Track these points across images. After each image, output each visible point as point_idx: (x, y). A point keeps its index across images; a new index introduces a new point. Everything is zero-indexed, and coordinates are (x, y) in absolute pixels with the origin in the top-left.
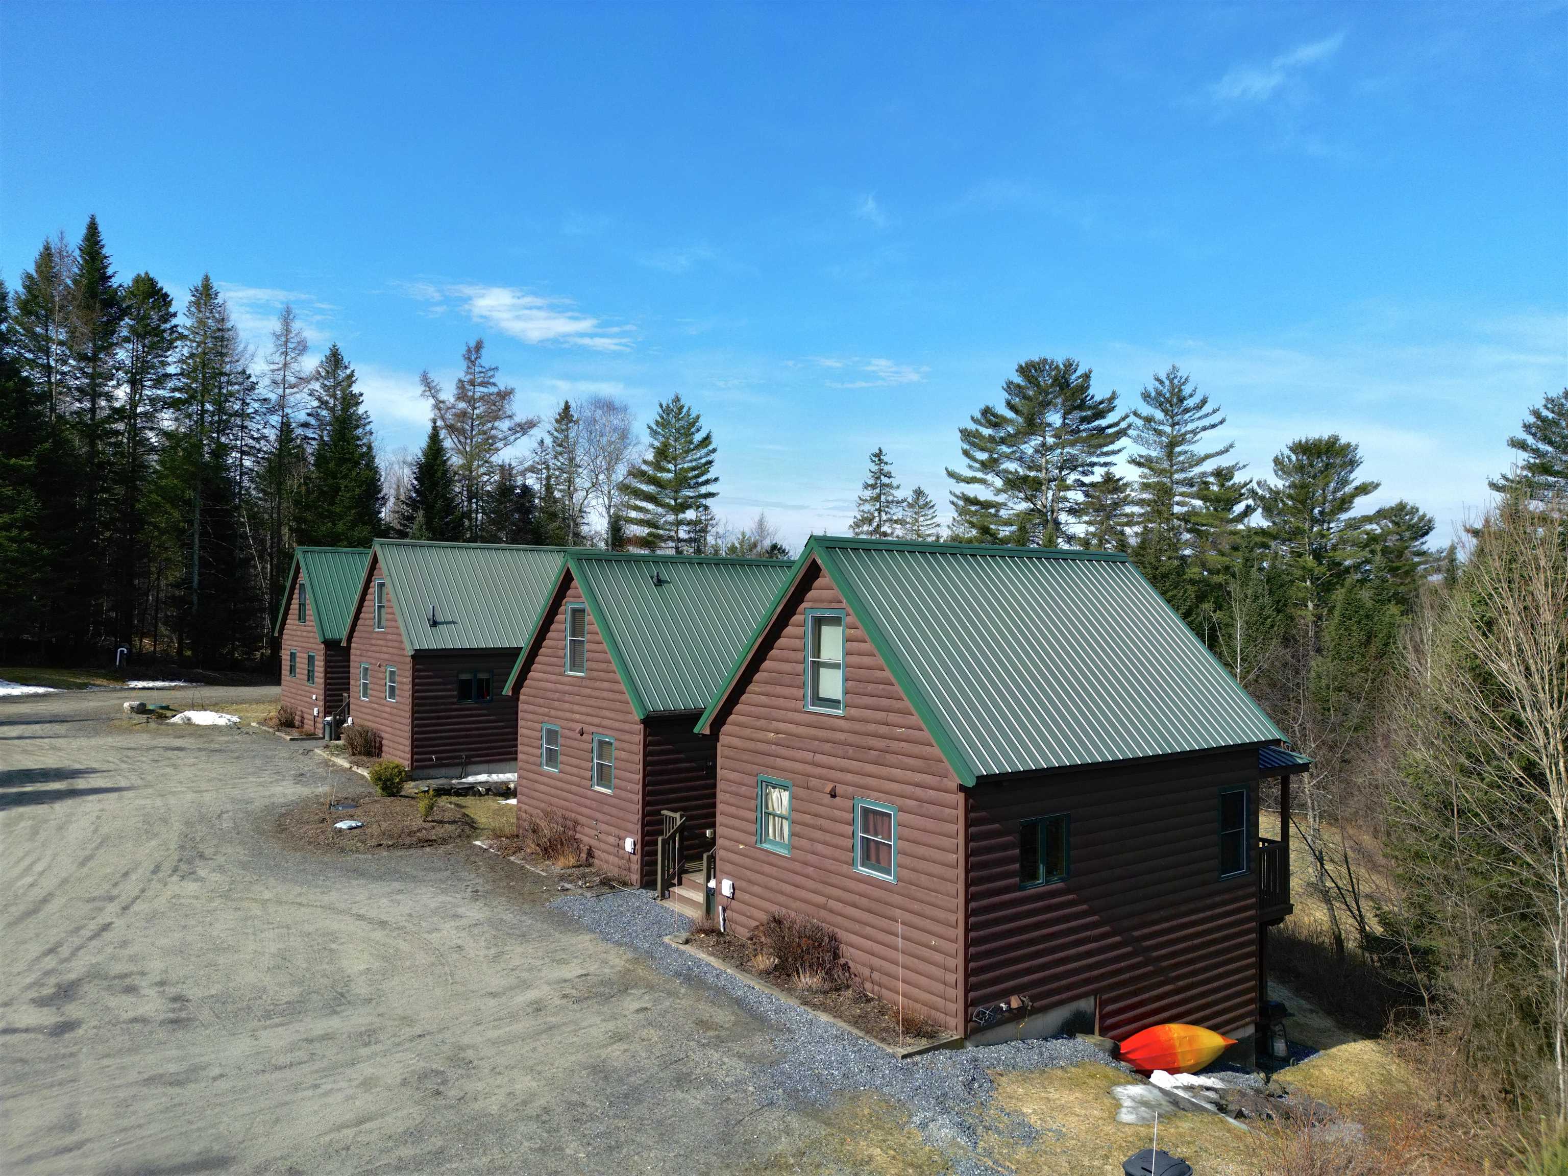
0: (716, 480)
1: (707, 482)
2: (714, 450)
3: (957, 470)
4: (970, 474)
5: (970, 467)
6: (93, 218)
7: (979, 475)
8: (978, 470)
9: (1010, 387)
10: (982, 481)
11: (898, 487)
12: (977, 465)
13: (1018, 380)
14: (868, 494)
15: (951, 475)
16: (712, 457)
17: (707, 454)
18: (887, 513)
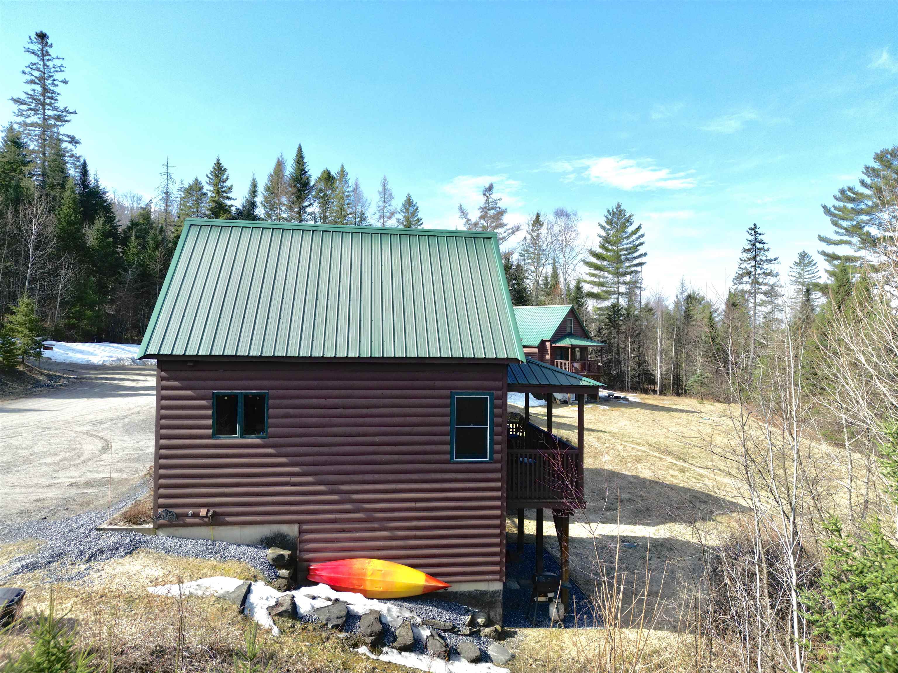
0: (645, 254)
1: (640, 256)
2: (642, 236)
3: (828, 236)
4: (838, 238)
5: (837, 233)
6: (300, 145)
7: (845, 238)
8: (842, 235)
9: (870, 171)
10: (848, 243)
11: (768, 249)
12: (843, 231)
13: (876, 165)
14: (746, 256)
15: (821, 239)
16: (641, 240)
17: (639, 238)
18: (761, 269)
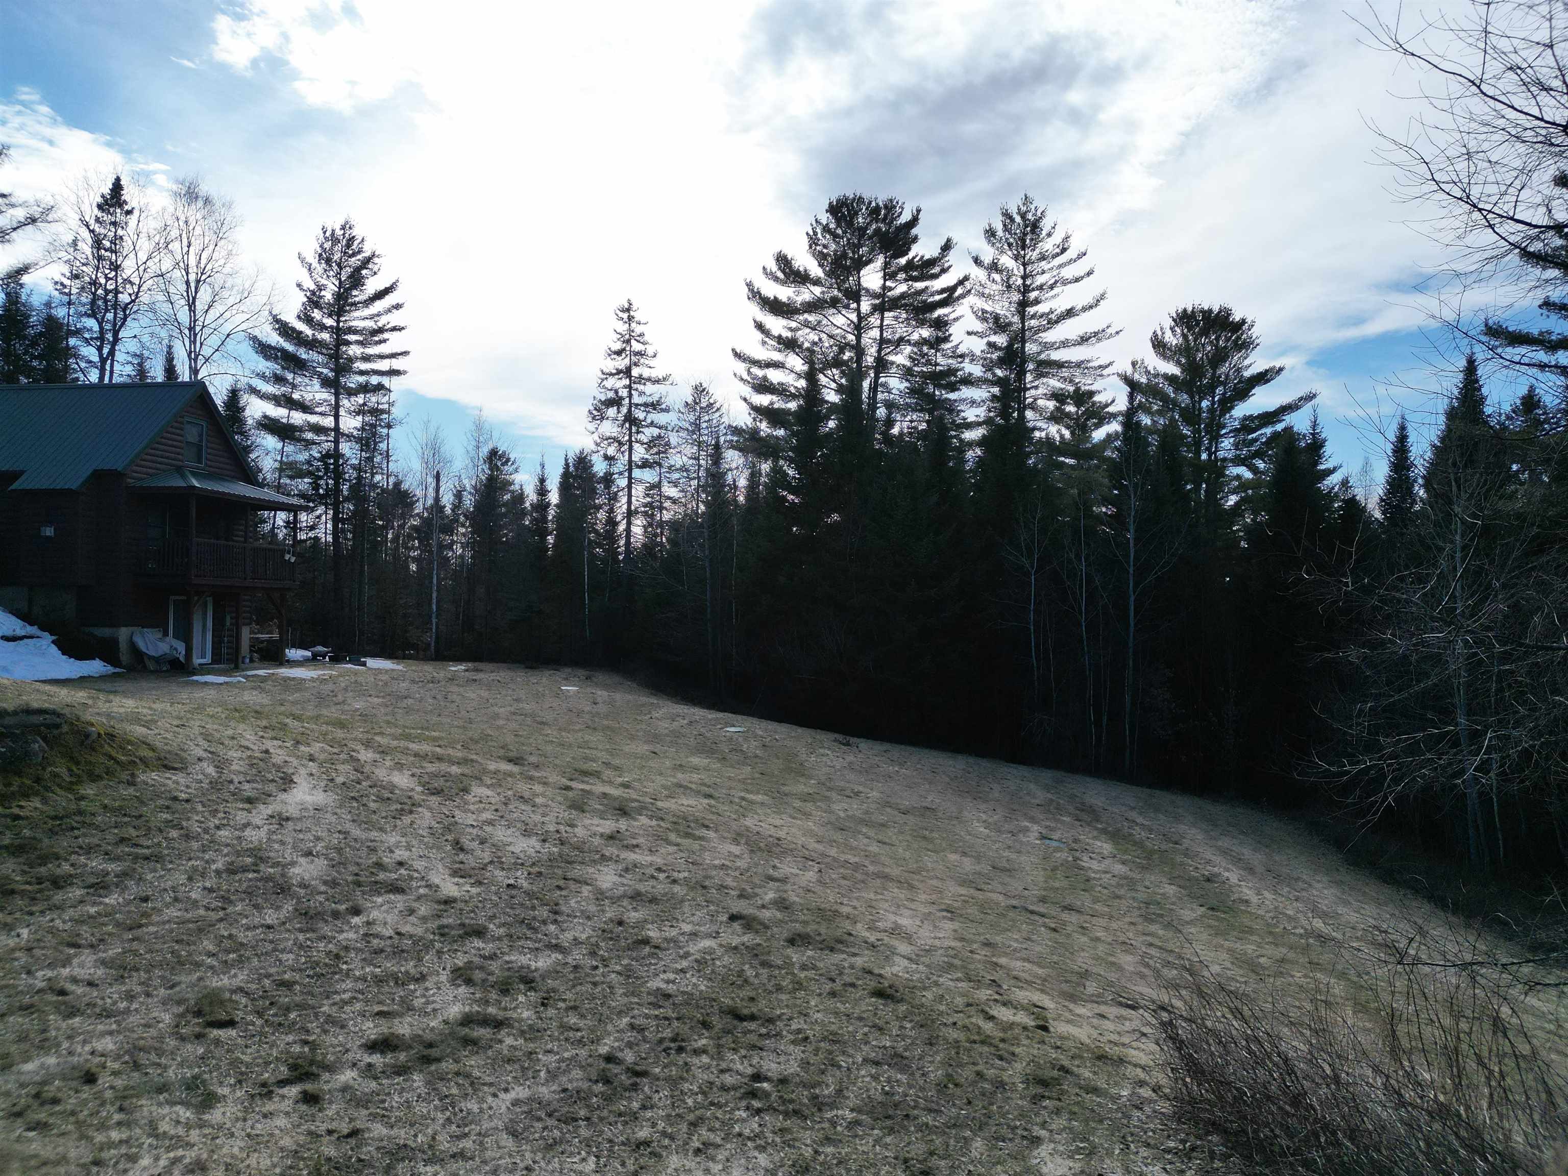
0: (406, 353)
1: (391, 355)
3: (747, 351)
4: (765, 355)
8: (773, 350)
9: (816, 230)
11: (655, 355)
13: (827, 220)
14: (612, 364)
15: (739, 357)
16: (394, 318)
17: (389, 312)
18: (641, 394)
